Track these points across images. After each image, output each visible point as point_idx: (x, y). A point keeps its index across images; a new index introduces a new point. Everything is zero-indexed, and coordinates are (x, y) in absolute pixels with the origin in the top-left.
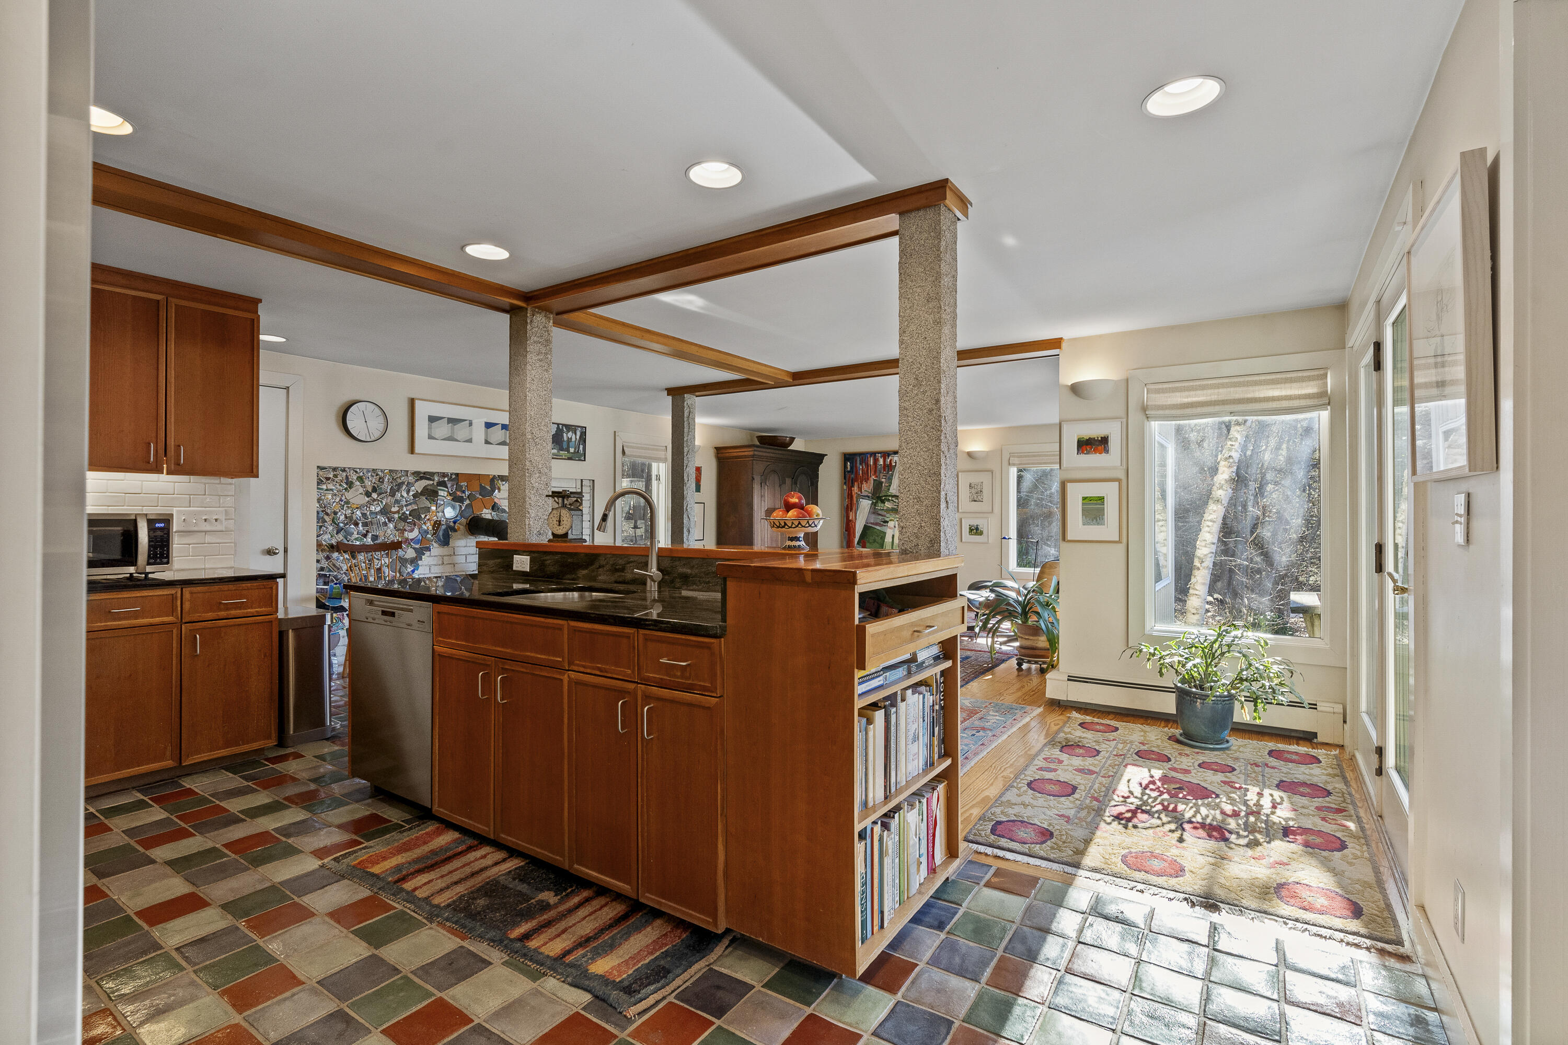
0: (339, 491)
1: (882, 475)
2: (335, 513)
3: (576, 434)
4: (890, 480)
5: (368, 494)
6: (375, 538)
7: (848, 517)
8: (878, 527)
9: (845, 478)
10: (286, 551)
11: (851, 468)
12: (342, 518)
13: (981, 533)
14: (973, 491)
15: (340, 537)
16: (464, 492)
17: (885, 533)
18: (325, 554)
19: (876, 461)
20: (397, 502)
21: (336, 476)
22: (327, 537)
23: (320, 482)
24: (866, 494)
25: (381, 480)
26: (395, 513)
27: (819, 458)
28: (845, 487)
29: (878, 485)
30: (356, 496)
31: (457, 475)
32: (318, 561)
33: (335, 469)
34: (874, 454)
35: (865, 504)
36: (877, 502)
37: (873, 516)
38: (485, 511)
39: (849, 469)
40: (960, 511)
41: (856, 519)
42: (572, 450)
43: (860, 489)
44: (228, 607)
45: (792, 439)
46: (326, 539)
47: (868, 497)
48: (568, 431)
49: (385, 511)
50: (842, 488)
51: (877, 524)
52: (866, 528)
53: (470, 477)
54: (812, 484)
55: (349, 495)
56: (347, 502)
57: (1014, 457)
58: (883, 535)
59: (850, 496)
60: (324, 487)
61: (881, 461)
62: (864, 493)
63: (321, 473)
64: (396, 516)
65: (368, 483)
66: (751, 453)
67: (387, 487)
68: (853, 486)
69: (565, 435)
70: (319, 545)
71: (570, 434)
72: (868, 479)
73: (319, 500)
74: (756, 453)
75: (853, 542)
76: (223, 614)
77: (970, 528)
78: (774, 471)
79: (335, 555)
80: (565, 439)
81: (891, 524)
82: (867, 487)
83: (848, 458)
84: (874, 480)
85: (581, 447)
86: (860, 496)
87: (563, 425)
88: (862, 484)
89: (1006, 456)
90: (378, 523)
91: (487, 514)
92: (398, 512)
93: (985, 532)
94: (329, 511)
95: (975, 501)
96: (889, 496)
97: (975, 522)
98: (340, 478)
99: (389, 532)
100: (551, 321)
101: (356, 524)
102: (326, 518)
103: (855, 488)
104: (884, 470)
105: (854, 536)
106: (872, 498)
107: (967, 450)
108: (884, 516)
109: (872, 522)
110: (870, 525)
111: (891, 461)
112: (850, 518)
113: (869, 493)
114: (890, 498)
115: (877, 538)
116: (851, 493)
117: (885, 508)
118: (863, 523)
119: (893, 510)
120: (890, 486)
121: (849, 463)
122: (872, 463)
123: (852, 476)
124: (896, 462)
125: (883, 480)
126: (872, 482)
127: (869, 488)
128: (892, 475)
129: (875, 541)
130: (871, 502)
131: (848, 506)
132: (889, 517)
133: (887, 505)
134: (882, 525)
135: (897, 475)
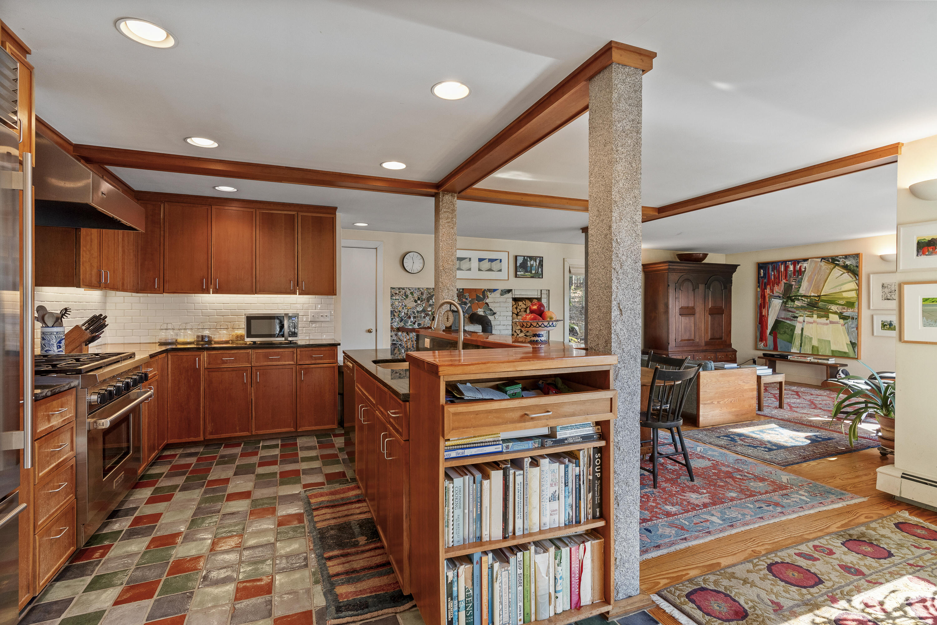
0: (401, 300)
1: (791, 280)
2: (400, 311)
3: (536, 262)
4: (799, 283)
5: (416, 301)
6: (419, 324)
7: (761, 313)
8: (788, 322)
9: (759, 282)
10: (376, 331)
11: (764, 274)
12: (403, 314)
13: (895, 329)
14: (886, 290)
15: (402, 324)
16: (467, 299)
17: (794, 327)
18: (395, 333)
19: (786, 268)
20: (430, 305)
21: (400, 292)
22: (396, 324)
23: (392, 296)
24: (778, 294)
25: (422, 294)
26: (429, 311)
27: (733, 268)
28: (759, 289)
29: (788, 287)
30: (410, 303)
31: (463, 289)
32: (391, 336)
33: (399, 289)
34: (784, 262)
35: (776, 304)
36: (787, 301)
37: (784, 312)
38: (479, 310)
39: (762, 275)
40: (871, 308)
41: (768, 314)
42: (533, 272)
43: (772, 291)
44: (316, 359)
45: (705, 255)
46: (395, 325)
47: (780, 297)
48: (531, 260)
49: (424, 311)
50: (757, 290)
51: (787, 319)
52: (777, 323)
53: (470, 291)
54: (725, 288)
55: (407, 302)
56: (405, 306)
58: (793, 328)
59: (763, 297)
60: (394, 298)
61: (791, 268)
62: (776, 294)
63: (392, 291)
64: (430, 313)
65: (415, 295)
66: (666, 267)
67: (424, 297)
68: (765, 288)
69: (529, 263)
70: (392, 328)
71: (532, 262)
72: (779, 282)
73: (392, 305)
74: (671, 267)
75: (765, 332)
76: (313, 362)
77: (882, 324)
78: (688, 280)
79: (400, 333)
80: (529, 265)
81: (800, 319)
82: (779, 289)
83: (761, 266)
84: (785, 283)
85: (540, 269)
86: (771, 297)
87: (527, 257)
88: (774, 286)
90: (421, 317)
91: (481, 312)
92: (431, 311)
94: (396, 310)
95: (888, 299)
96: (799, 296)
97: (888, 319)
98: (402, 293)
99: (426, 321)
100: (456, 198)
101: (410, 317)
102: (395, 314)
103: (768, 290)
104: (794, 275)
105: (767, 328)
106: (783, 298)
107: (879, 254)
108: (794, 312)
109: (783, 317)
110: (781, 320)
111: (800, 267)
112: (763, 314)
113: (780, 294)
114: (800, 298)
115: (787, 330)
116: (764, 294)
117: (795, 306)
118: (775, 318)
119: (802, 307)
120: (800, 288)
121: (762, 271)
122: (783, 270)
123: (765, 281)
124: (805, 268)
125: (793, 283)
126: (783, 285)
127: (780, 290)
128: (802, 279)
129: (785, 332)
130: (781, 301)
131: (761, 304)
132: (798, 313)
133: (797, 303)
134: (793, 320)
135: (806, 278)
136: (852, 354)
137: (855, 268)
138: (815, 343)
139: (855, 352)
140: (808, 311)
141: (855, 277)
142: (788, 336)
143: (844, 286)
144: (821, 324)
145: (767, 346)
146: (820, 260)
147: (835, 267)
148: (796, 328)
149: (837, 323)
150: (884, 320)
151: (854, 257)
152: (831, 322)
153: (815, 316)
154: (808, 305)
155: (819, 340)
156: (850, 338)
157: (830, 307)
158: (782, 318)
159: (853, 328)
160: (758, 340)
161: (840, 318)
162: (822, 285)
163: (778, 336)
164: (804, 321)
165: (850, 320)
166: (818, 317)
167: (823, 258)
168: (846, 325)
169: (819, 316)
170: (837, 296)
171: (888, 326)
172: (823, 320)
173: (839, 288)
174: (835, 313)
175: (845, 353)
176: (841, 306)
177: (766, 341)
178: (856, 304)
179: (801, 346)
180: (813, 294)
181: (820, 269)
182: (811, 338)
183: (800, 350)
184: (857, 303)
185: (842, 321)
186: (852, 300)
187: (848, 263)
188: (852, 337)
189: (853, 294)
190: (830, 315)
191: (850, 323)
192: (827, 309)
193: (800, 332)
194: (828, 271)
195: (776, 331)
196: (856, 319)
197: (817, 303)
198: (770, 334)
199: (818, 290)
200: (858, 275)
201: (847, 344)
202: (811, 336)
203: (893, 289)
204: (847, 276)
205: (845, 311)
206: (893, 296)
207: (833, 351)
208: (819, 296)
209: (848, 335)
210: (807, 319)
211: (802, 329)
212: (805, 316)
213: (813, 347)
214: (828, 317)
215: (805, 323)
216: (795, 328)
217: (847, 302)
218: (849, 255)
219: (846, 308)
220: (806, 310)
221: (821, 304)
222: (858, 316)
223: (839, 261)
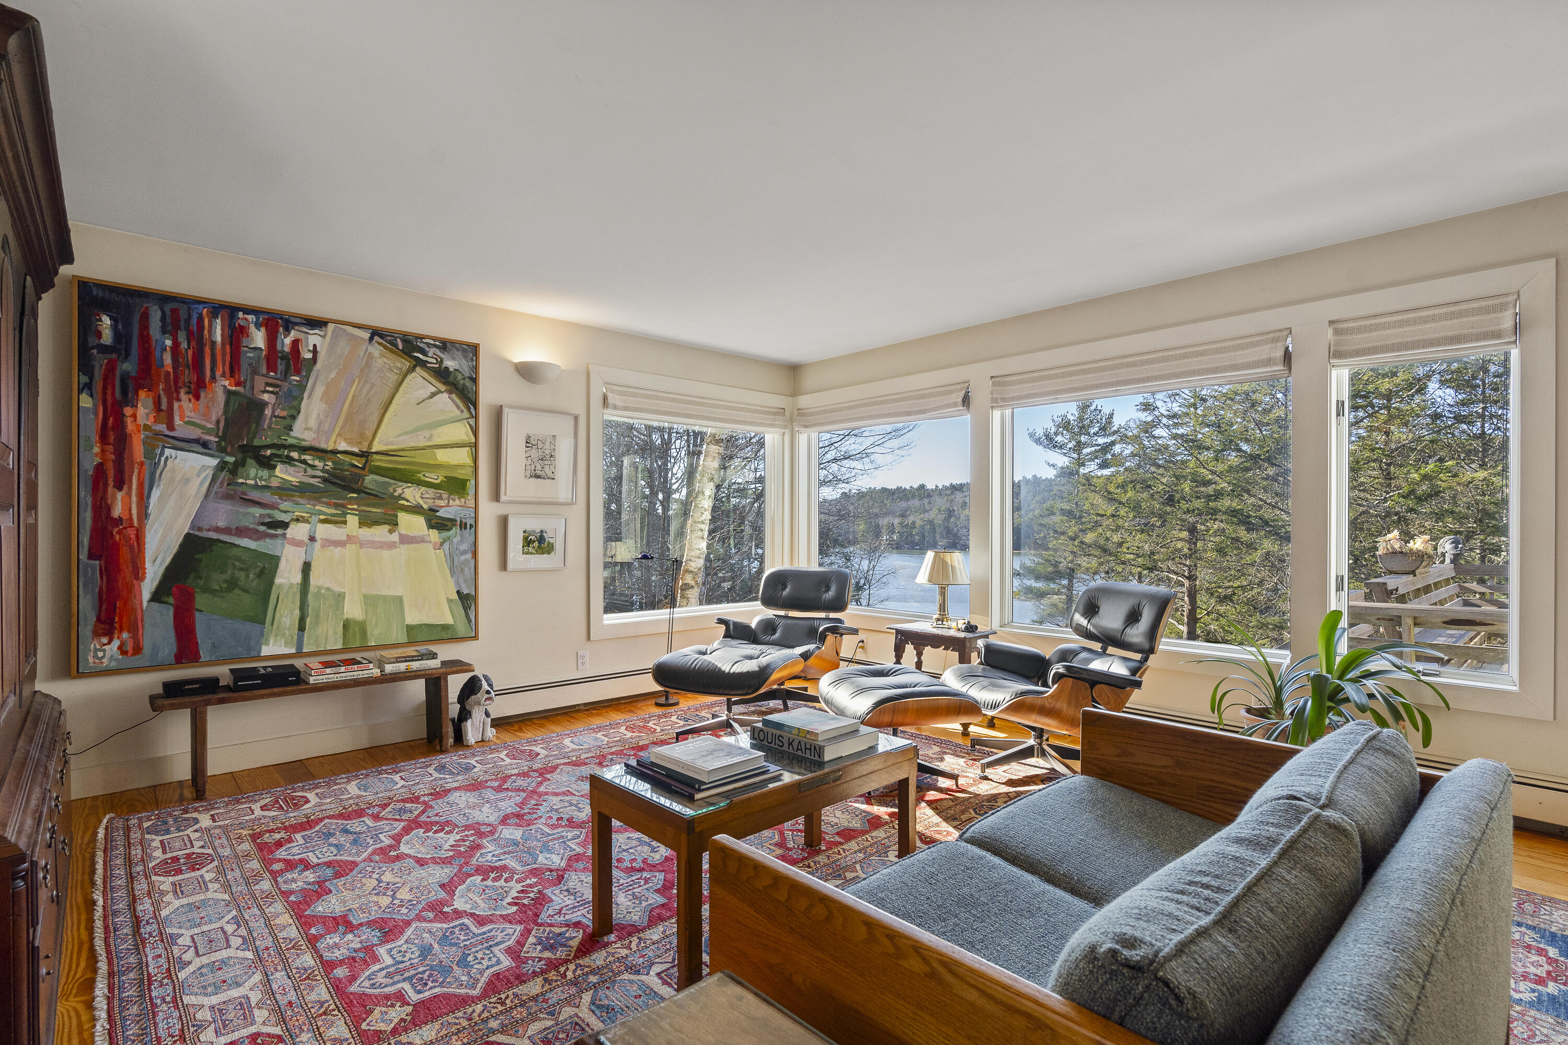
1: (260, 382)
4: (292, 400)
7: (101, 509)
8: (245, 542)
9: (85, 367)
11: (119, 336)
13: (550, 549)
14: (534, 453)
17: (274, 561)
19: (236, 334)
24: (195, 433)
28: (86, 400)
29: (245, 411)
34: (229, 311)
35: (188, 472)
36: (240, 464)
37: (225, 506)
39: (107, 337)
40: (503, 498)
41: (144, 514)
43: (165, 415)
47: (205, 445)
50: (74, 401)
51: (241, 532)
52: (192, 548)
57: (612, 391)
58: (267, 566)
61: (259, 338)
62: (183, 430)
68: (128, 399)
72: (201, 385)
75: (131, 591)
77: (525, 539)
81: (298, 531)
82: (199, 413)
83: (102, 299)
84: (229, 393)
86: (160, 439)
88: (173, 396)
89: (598, 390)
93: (559, 547)
95: (538, 477)
96: (292, 447)
97: (535, 525)
103: (142, 411)
104: (271, 367)
105: (138, 573)
106: (223, 450)
107: (517, 359)
108: (273, 507)
109: (221, 524)
110: (213, 535)
111: (295, 343)
112: (117, 511)
113: (208, 431)
114: (295, 455)
115: (241, 575)
116: (120, 424)
117: (274, 483)
118: (182, 527)
119: (303, 490)
120: (294, 418)
121: (106, 320)
122: (218, 338)
123: (128, 367)
124: (315, 351)
125: (266, 397)
126: (221, 398)
127: (206, 416)
128: (302, 387)
129: (233, 584)
130: (214, 462)
131: (100, 470)
132: (286, 509)
133: (283, 473)
134: (266, 536)
135: (320, 389)
136: (462, 630)
137: (468, 384)
138: (353, 610)
139: (469, 621)
140: (328, 505)
141: (469, 409)
142: (246, 599)
143: (441, 430)
144: (373, 544)
145: (138, 650)
146: (366, 335)
147: (412, 369)
148: (283, 565)
149: (421, 540)
150: (529, 528)
151: (464, 351)
152: (406, 540)
153: (353, 520)
154: (325, 480)
155: (370, 601)
156: (457, 583)
157: (399, 491)
158: (217, 530)
159: (464, 552)
160: (87, 630)
161: (431, 526)
162: (375, 418)
163: (201, 600)
164: (312, 539)
165: (455, 530)
166: (362, 524)
167: (376, 333)
168: (446, 546)
169: (367, 521)
170: (420, 458)
171: (536, 544)
172: (380, 533)
173: (426, 433)
174: (416, 510)
175: (445, 627)
176: (431, 491)
177: (134, 629)
178: (471, 485)
179: (302, 628)
180: (343, 446)
181: (368, 365)
182: (340, 597)
183: (300, 644)
184: (473, 482)
185: (434, 535)
186: (462, 474)
187: (450, 364)
188: (461, 580)
189: (462, 457)
190: (403, 517)
191: (455, 540)
192: (392, 496)
193: (297, 578)
194: (393, 378)
195: (190, 582)
196: (470, 526)
197: (361, 478)
198: (156, 597)
199: (362, 435)
200: (475, 405)
201: (450, 601)
202: (338, 589)
203: (547, 452)
204: (446, 403)
205: (442, 503)
206: (547, 468)
207: (410, 629)
208: (365, 455)
209: (453, 573)
210: (324, 531)
211: (306, 568)
212: (314, 519)
213: (347, 625)
214: (394, 524)
215: (317, 545)
216: (277, 566)
217: (449, 479)
218: (453, 342)
219: (445, 496)
220: (318, 500)
221: (370, 480)
222: (476, 518)
223: (425, 353)
